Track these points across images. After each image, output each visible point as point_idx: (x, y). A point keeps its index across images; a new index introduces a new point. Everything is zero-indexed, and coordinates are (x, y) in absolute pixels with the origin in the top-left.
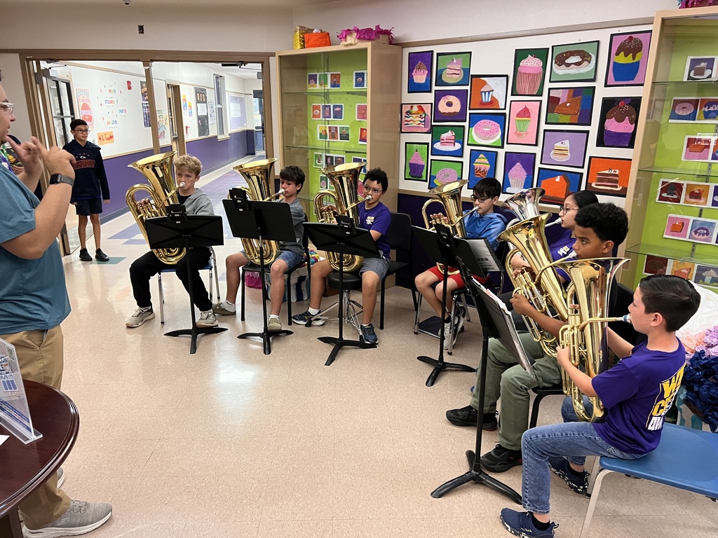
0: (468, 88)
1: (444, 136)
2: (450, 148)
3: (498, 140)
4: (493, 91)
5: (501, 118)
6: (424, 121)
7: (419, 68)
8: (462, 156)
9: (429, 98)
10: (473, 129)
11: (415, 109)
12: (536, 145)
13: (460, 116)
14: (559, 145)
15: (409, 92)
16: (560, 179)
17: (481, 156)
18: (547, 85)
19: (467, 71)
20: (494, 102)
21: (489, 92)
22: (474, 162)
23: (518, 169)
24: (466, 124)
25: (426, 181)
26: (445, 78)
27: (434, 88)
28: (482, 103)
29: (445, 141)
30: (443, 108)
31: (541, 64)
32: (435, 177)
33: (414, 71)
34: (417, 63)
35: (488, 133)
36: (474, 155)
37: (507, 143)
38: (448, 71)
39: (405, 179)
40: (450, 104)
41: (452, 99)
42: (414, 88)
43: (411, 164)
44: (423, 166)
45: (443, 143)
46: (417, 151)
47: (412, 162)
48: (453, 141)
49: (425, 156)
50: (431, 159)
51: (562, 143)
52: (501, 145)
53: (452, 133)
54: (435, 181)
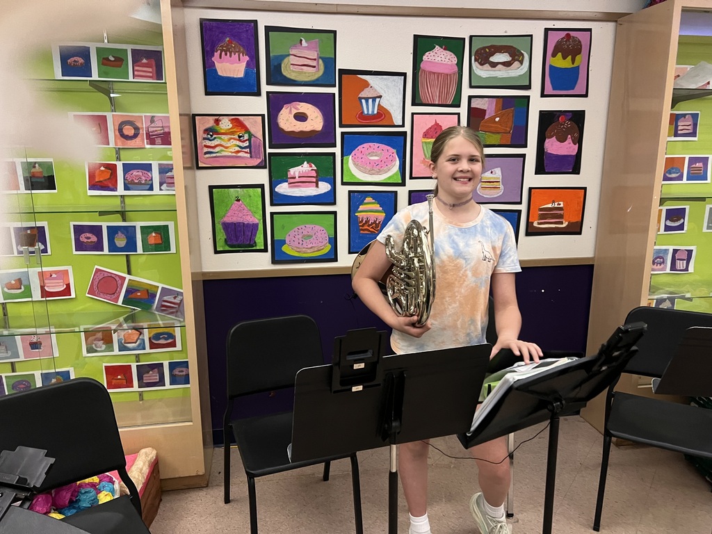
0: (335, 90)
1: (295, 171)
2: (310, 191)
3: (396, 174)
4: (380, 97)
5: (397, 140)
6: (249, 147)
7: (228, 50)
8: (334, 203)
9: (258, 105)
10: (350, 160)
11: (226, 124)
13: (325, 137)
14: (487, 175)
15: (206, 94)
17: (368, 199)
18: (466, 92)
19: (330, 62)
20: (382, 116)
21: (374, 99)
22: (356, 211)
24: (337, 150)
25: (265, 250)
26: (288, 71)
27: (265, 88)
28: (362, 116)
29: (297, 179)
30: (287, 121)
31: (455, 60)
32: (283, 242)
33: (217, 54)
34: (220, 40)
35: (376, 164)
36: (355, 200)
37: (411, 178)
38: (292, 60)
39: (216, 252)
40: (301, 117)
41: (305, 108)
42: (216, 87)
43: (226, 226)
44: (255, 226)
45: (294, 184)
46: (238, 200)
47: (228, 220)
48: (314, 180)
49: (257, 208)
50: (271, 213)
51: (492, 172)
52: (400, 182)
53: (311, 166)
54: (285, 249)
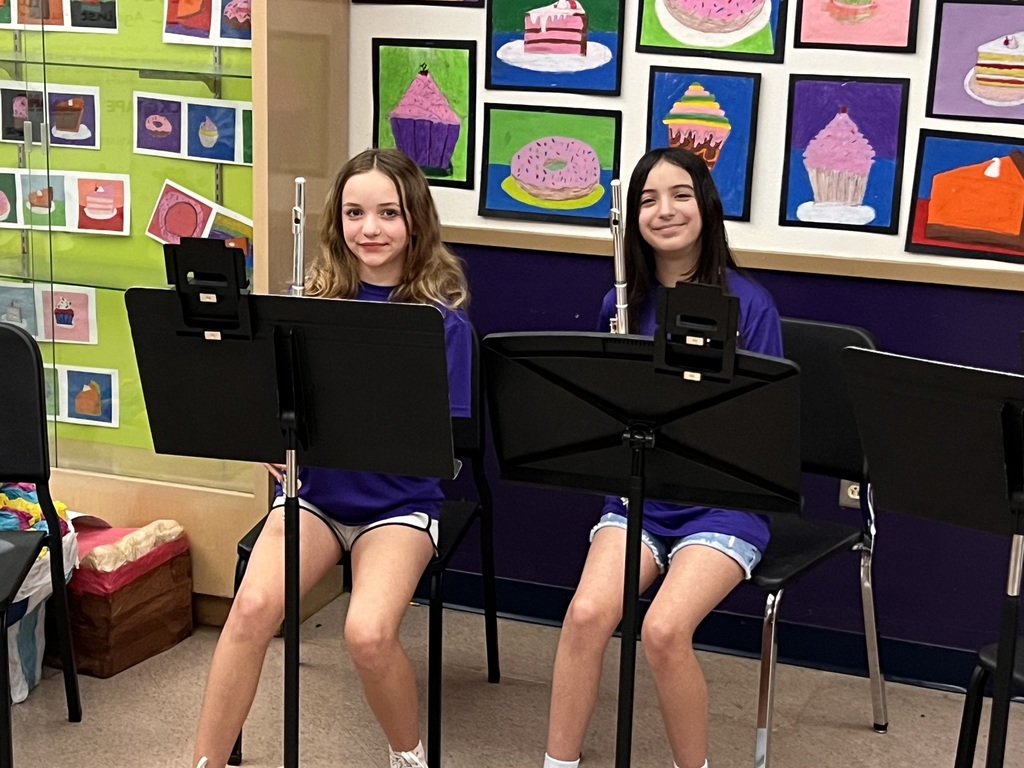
1: (539, 16)
2: (567, 62)
3: (761, 33)
8: (616, 92)
12: (911, 48)
14: (993, 49)
16: (1002, 168)
17: (695, 89)
22: (665, 114)
23: (841, 138)
25: (468, 185)
29: (544, 34)
32: (506, 171)
35: (718, 7)
36: (665, 88)
37: (798, 44)
43: (399, 125)
44: (454, 130)
45: (535, 45)
46: (424, 73)
47: (404, 113)
48: (578, 37)
49: (460, 92)
50: (486, 104)
51: (1006, 43)
52: (771, 51)
53: (574, 7)
54: (507, 185)
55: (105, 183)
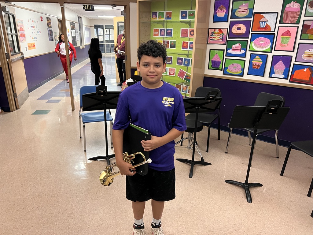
0: (252, 19)
1: (234, 46)
2: (238, 53)
3: (269, 48)
4: (267, 21)
5: (271, 37)
6: (222, 38)
7: (221, 9)
8: (245, 57)
9: (227, 25)
10: (253, 43)
11: (217, 31)
12: (293, 51)
13: (246, 35)
14: (307, 51)
15: (213, 22)
16: (307, 70)
17: (257, 57)
18: (303, 18)
19: (251, 10)
20: (267, 28)
21: (265, 22)
22: (252, 60)
23: (280, 66)
24: (249, 40)
25: (222, 70)
26: (237, 14)
27: (230, 20)
28: (260, 28)
29: (235, 49)
30: (235, 30)
31: (299, 6)
32: (227, 68)
33: (218, 10)
34: (219, 6)
35: (262, 44)
36: (252, 57)
38: (239, 10)
39: (209, 69)
40: (239, 29)
41: (241, 25)
42: (217, 19)
43: (212, 61)
44: (220, 62)
45: (233, 50)
46: (217, 54)
47: (214, 60)
48: (240, 49)
49: (222, 57)
50: (225, 59)
51: (310, 50)
52: (270, 51)
53: (240, 45)
54: (227, 70)
55: (173, 69)
